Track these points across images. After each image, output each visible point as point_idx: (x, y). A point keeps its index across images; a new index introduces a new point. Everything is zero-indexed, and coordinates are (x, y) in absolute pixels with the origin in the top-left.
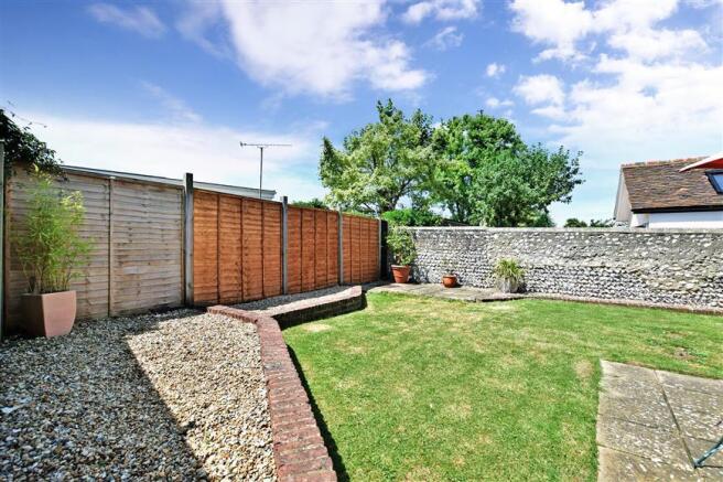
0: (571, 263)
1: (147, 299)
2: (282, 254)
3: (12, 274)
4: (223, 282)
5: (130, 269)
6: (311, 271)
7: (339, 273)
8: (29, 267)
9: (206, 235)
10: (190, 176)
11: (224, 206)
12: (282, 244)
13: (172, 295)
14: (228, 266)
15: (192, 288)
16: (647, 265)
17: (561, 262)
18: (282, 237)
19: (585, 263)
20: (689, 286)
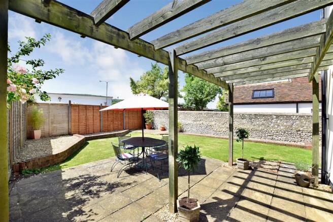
0: (195, 123)
1: (59, 132)
2: (100, 120)
3: (28, 126)
4: (80, 128)
5: (55, 125)
6: (112, 125)
7: (123, 126)
8: (32, 125)
9: (75, 116)
10: (70, 101)
11: (80, 108)
12: (100, 118)
13: (66, 131)
14: (82, 124)
15: (71, 130)
16: (213, 123)
17: (192, 122)
18: (100, 115)
19: (198, 122)
20: (224, 130)
